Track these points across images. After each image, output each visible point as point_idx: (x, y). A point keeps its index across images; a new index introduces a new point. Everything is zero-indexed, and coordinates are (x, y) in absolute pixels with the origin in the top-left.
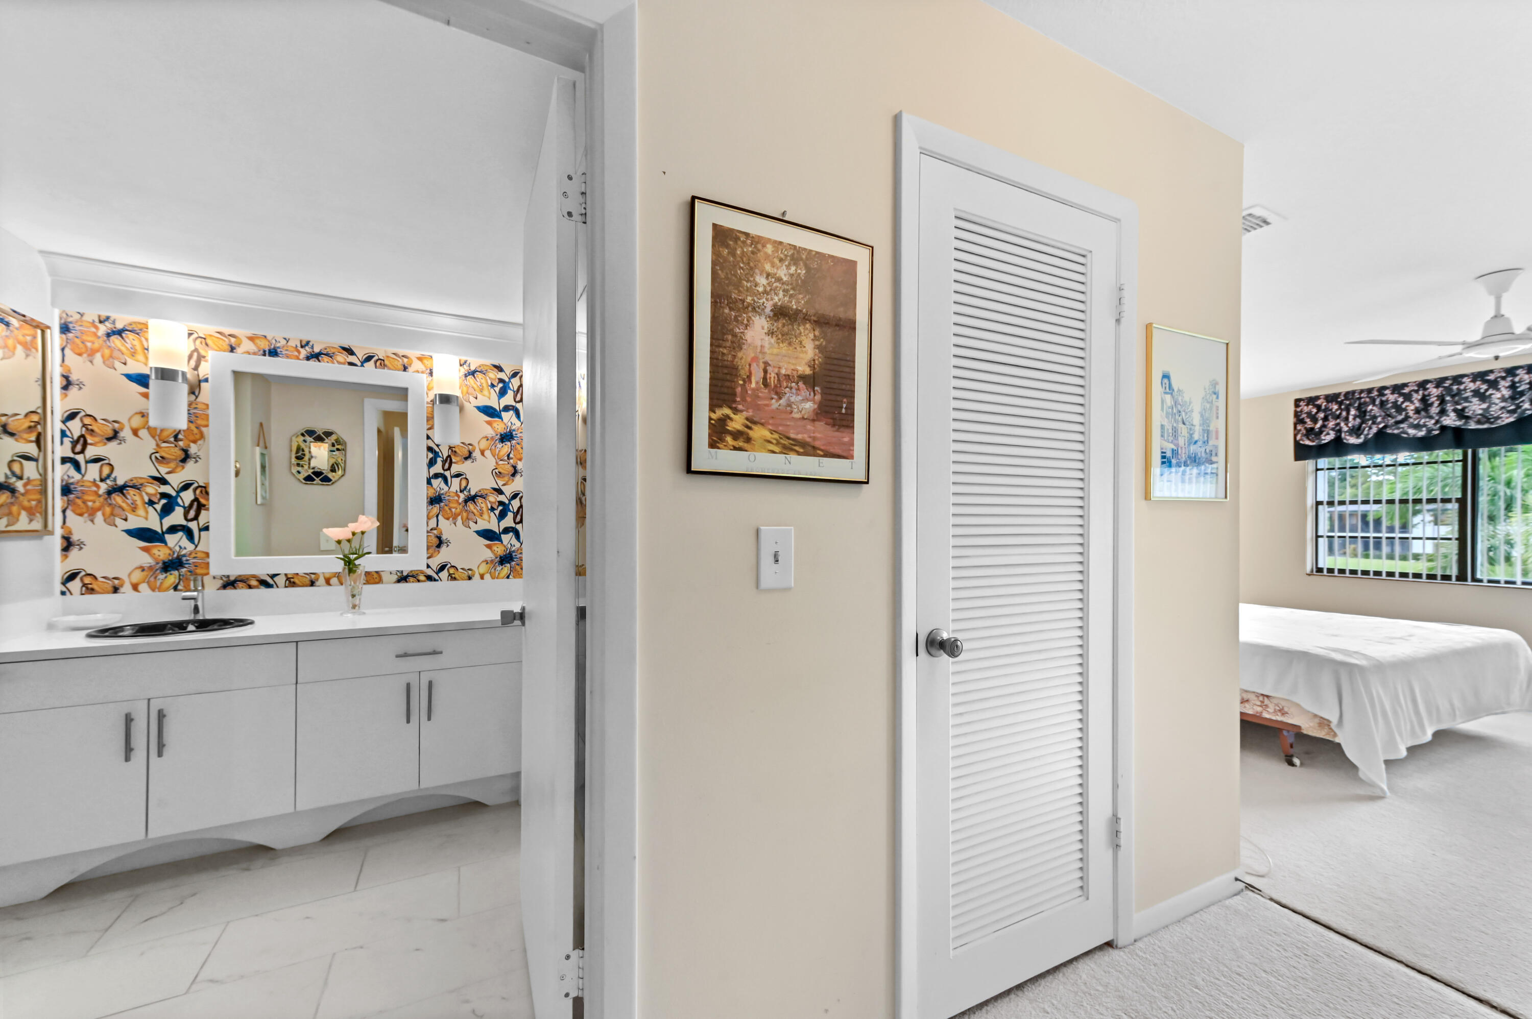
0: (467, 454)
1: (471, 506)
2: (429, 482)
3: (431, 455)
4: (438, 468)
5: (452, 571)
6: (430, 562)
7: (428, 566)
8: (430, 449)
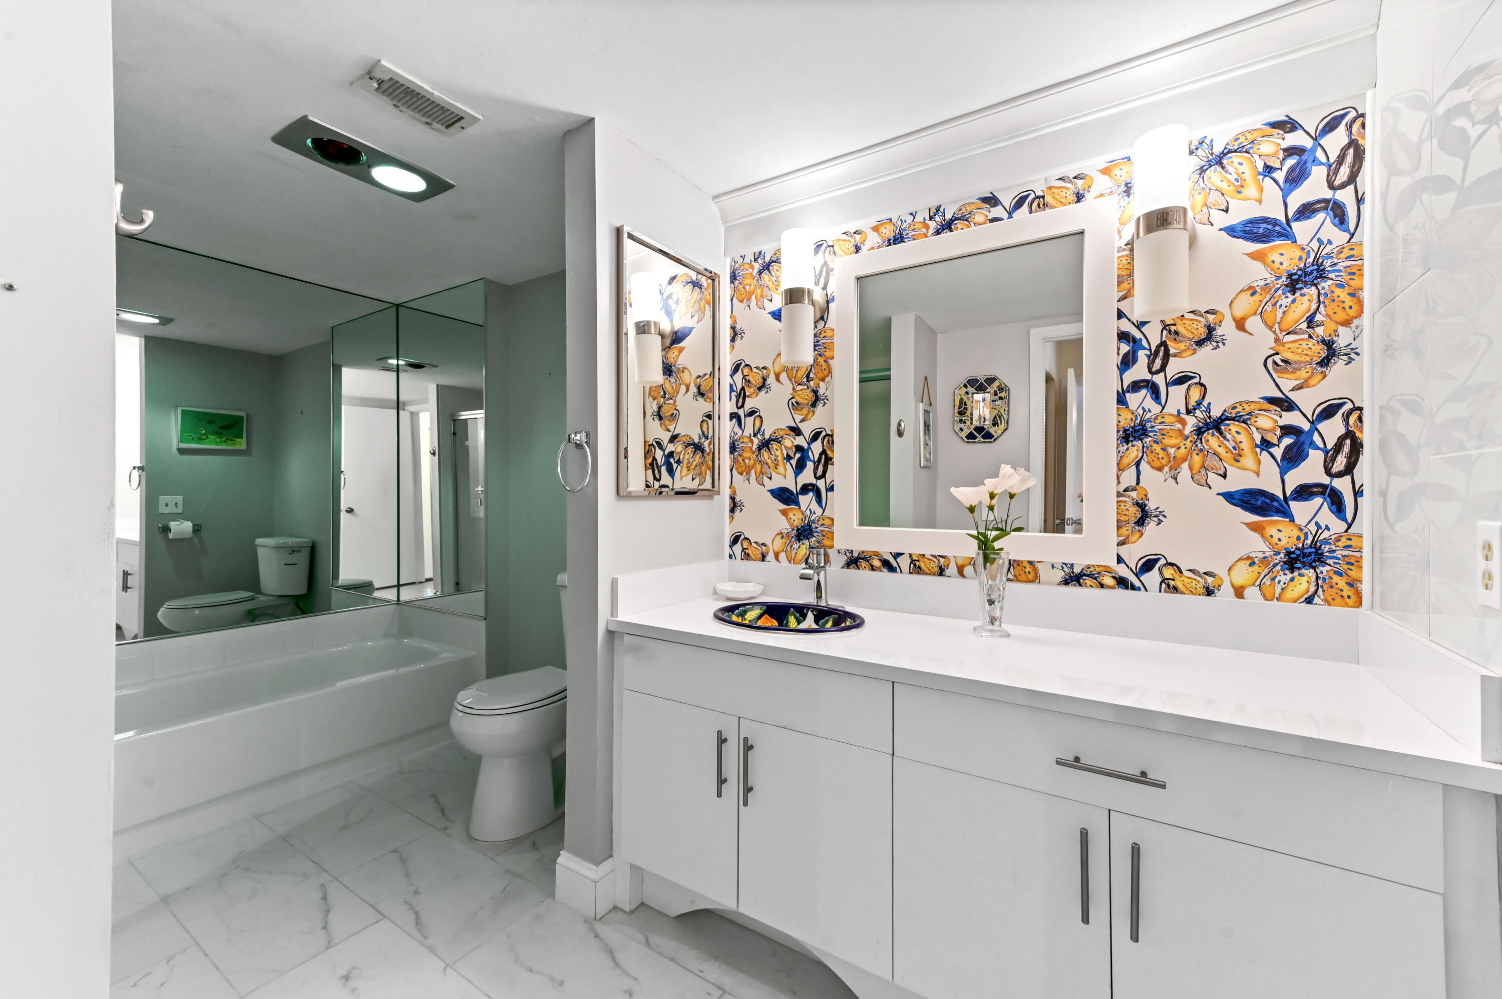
0: (1202, 332)
1: (1212, 440)
2: (1121, 400)
3: (1125, 348)
4: (1139, 371)
5: (1168, 573)
6: (1124, 551)
7: (1120, 560)
8: (1123, 336)
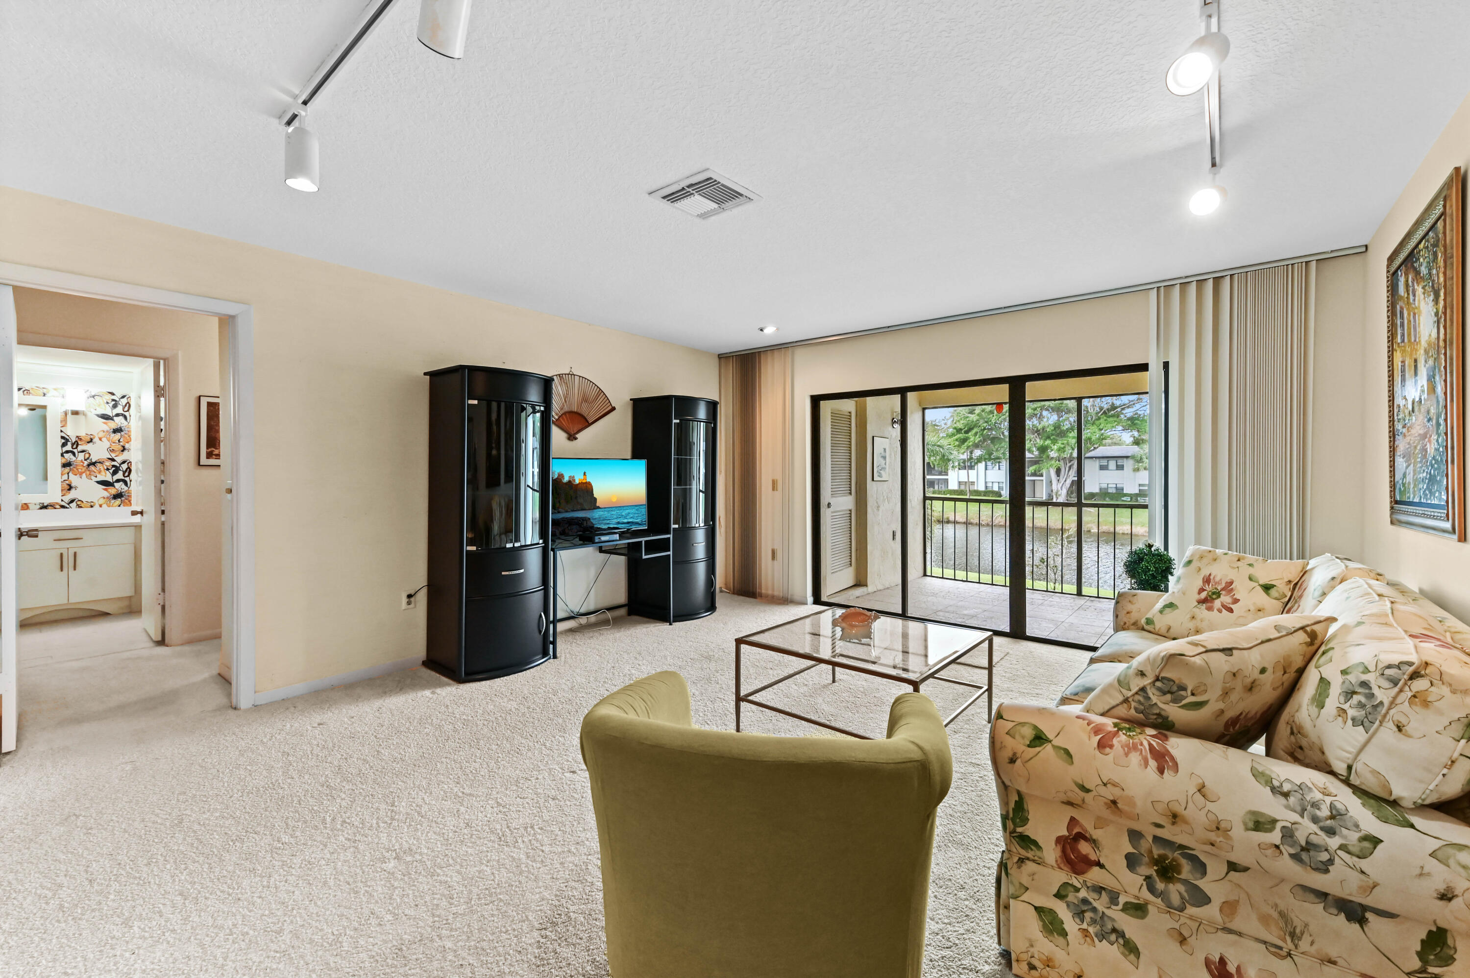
0: (89, 440)
1: (92, 468)
2: (62, 455)
3: (63, 441)
4: (69, 447)
6: (63, 498)
7: (62, 500)
8: (62, 437)
